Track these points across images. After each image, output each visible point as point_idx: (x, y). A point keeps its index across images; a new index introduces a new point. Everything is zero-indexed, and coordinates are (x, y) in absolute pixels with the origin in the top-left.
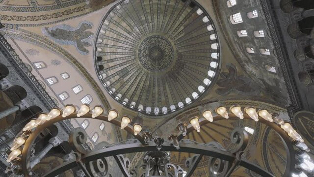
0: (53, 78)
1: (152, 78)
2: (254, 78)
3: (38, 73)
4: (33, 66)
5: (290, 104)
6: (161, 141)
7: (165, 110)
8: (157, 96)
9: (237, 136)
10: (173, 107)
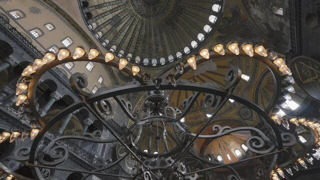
0: (36, 30)
1: (148, 26)
2: (259, 23)
3: (18, 24)
4: (9, 15)
5: (290, 50)
6: (160, 81)
7: (162, 61)
8: (154, 47)
9: (231, 74)
10: (171, 58)
